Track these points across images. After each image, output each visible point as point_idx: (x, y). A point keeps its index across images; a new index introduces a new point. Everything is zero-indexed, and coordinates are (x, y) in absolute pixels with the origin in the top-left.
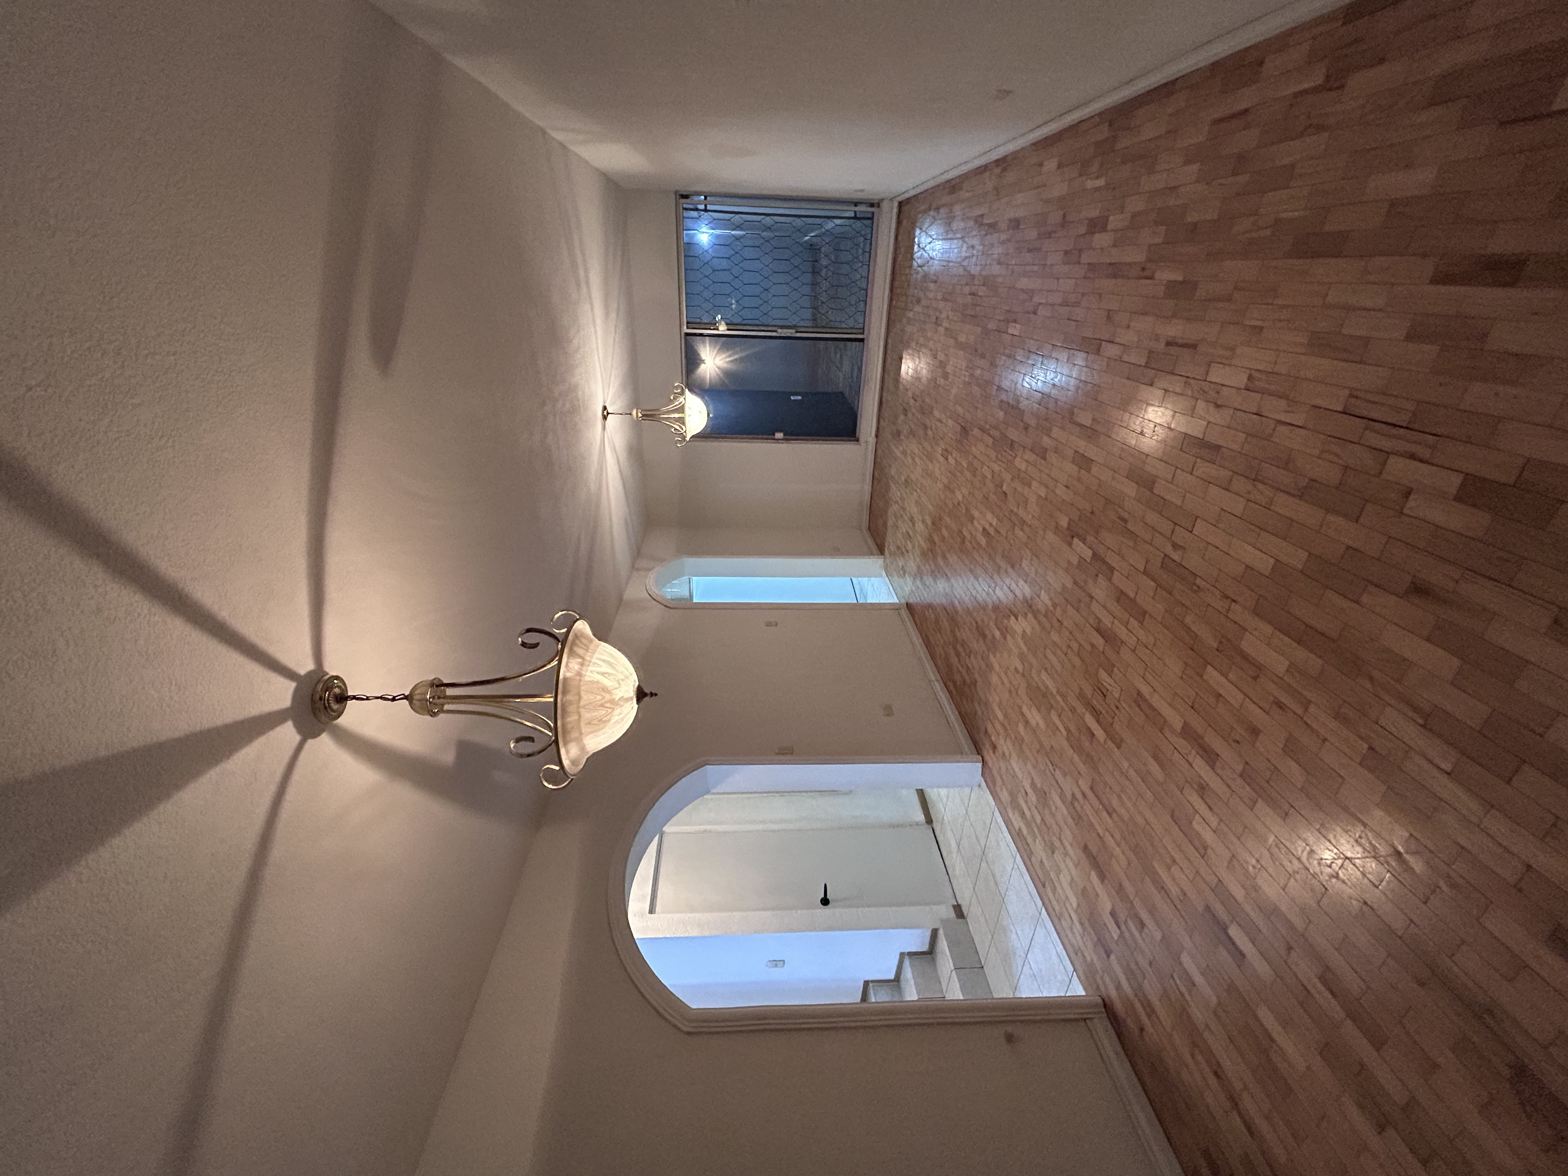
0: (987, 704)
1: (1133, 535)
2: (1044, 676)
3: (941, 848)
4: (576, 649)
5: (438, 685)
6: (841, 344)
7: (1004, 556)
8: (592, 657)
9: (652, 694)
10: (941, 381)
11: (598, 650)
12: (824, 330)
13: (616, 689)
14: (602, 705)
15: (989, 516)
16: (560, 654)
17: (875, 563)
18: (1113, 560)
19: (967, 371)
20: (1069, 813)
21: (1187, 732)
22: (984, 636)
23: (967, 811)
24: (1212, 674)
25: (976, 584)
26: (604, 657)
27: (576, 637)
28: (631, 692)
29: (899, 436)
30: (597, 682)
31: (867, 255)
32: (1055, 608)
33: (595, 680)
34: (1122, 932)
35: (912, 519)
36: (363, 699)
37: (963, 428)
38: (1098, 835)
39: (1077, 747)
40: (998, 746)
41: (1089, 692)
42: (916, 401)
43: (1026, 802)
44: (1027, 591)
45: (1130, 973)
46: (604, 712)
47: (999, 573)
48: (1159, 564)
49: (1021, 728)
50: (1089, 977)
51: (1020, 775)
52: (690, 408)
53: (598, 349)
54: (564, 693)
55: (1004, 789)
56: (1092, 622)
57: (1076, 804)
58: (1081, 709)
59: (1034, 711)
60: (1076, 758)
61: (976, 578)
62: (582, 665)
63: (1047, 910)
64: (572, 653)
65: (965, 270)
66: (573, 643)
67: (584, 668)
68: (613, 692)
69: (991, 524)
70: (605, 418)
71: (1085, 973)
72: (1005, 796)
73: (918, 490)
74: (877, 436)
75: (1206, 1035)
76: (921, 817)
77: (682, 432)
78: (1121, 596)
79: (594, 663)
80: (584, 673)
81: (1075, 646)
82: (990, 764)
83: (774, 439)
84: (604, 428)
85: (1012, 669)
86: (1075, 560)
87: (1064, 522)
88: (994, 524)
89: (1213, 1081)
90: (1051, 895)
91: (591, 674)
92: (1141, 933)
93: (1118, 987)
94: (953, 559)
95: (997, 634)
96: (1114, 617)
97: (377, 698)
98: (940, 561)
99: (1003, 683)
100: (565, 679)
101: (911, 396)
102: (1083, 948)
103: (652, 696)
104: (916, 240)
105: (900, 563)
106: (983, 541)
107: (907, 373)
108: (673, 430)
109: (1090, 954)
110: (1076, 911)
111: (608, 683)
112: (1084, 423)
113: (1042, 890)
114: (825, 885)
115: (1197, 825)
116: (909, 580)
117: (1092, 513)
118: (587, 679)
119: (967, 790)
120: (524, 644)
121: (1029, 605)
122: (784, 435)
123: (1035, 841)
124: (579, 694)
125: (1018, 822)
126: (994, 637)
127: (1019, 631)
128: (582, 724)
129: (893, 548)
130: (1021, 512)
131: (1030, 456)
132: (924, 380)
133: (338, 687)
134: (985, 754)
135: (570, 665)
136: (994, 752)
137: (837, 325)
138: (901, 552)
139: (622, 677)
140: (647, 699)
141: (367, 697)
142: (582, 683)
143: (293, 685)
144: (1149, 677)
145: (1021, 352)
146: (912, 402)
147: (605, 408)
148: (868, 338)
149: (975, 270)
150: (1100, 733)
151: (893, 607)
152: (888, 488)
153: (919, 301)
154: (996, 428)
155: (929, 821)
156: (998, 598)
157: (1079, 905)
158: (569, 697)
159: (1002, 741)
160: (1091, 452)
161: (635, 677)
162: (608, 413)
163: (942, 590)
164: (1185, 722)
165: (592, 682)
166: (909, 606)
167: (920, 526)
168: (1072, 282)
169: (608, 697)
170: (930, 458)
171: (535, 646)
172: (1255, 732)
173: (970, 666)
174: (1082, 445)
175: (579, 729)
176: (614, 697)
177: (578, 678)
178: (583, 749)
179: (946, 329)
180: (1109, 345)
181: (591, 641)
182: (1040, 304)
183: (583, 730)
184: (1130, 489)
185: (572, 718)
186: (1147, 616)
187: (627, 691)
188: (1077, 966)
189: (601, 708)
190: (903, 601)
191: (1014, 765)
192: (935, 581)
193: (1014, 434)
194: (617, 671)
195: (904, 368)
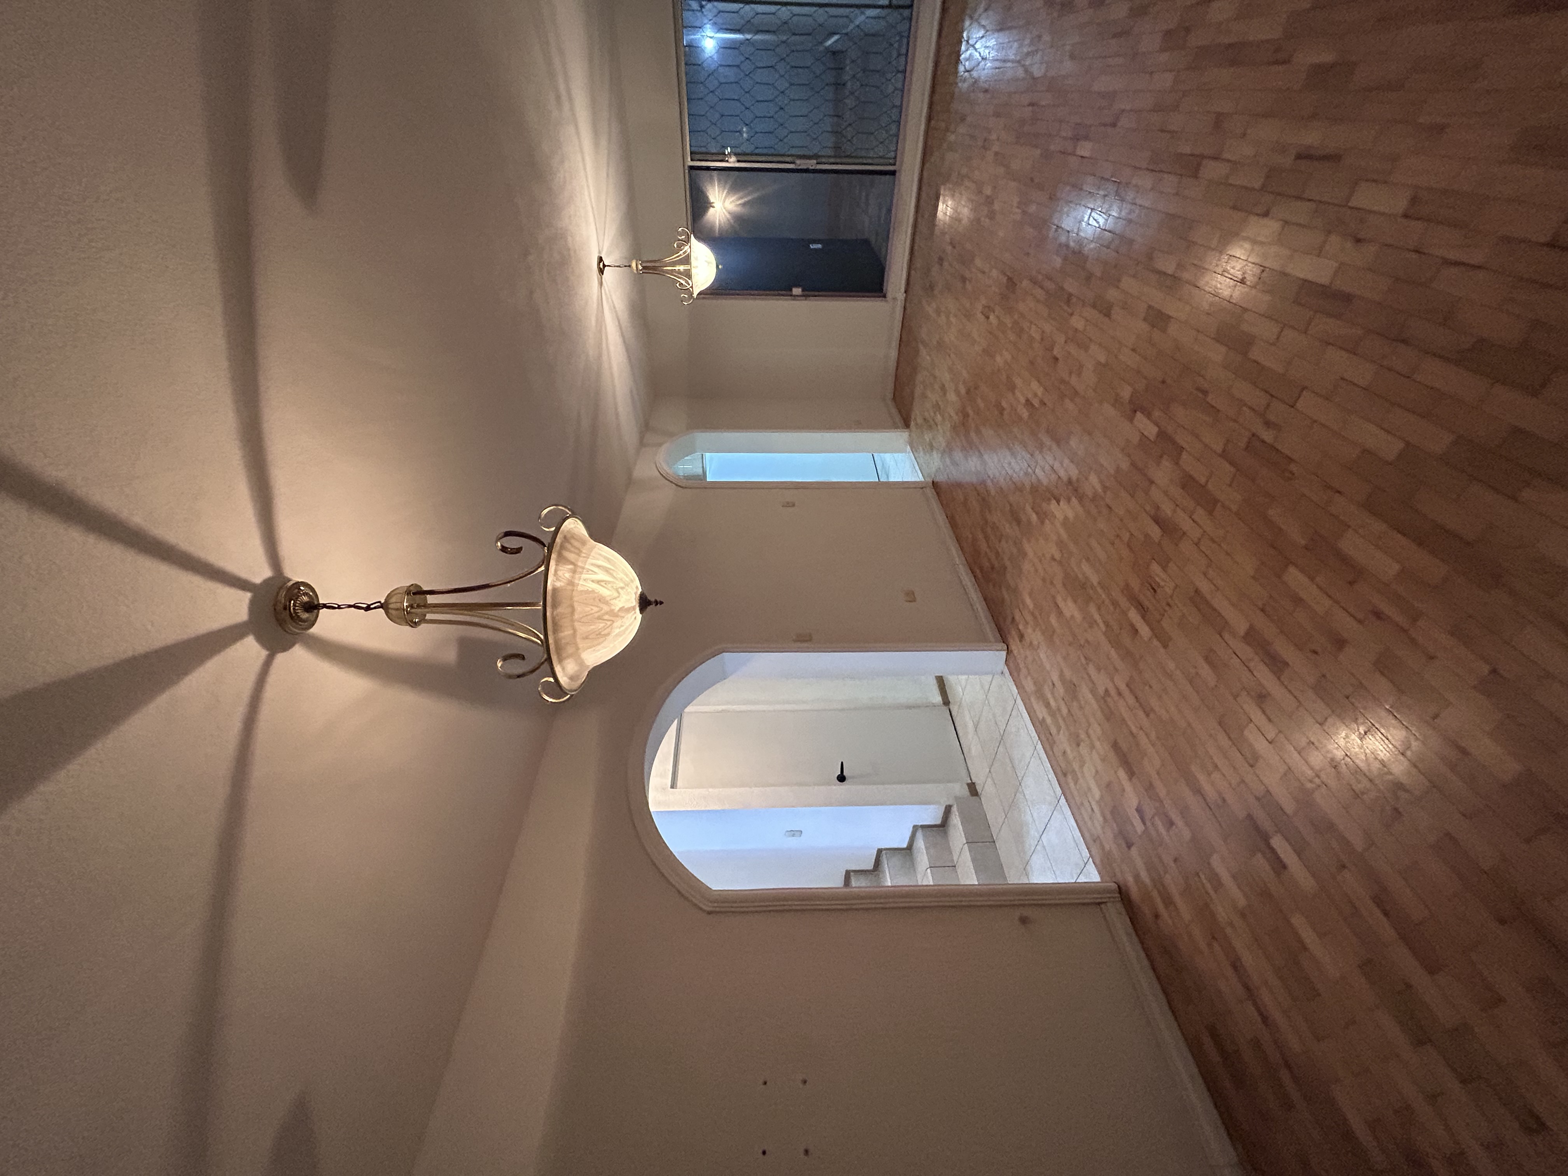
0: (1015, 591)
1: (1213, 410)
2: (1086, 567)
3: (958, 728)
4: (566, 554)
5: (417, 592)
6: (867, 178)
7: (1048, 432)
8: (585, 563)
9: (656, 603)
10: (986, 222)
11: (592, 554)
12: (850, 160)
13: (615, 598)
14: (599, 618)
15: (1035, 385)
16: (546, 561)
17: (900, 437)
18: (1182, 439)
19: (1018, 207)
20: (1100, 707)
21: (1251, 637)
22: (1018, 521)
23: (986, 696)
24: (1294, 577)
25: (1013, 461)
26: (600, 563)
27: (565, 538)
28: (634, 602)
29: (933, 290)
30: (593, 591)
31: (903, 59)
32: (1105, 492)
33: (590, 590)
34: (1146, 828)
35: (943, 388)
36: (334, 608)
37: (1010, 279)
38: (1132, 733)
39: (1116, 643)
40: (1025, 636)
41: (1135, 584)
42: (954, 247)
43: (1053, 693)
44: (1074, 473)
45: (1150, 867)
46: (602, 625)
47: (1041, 452)
48: (1242, 445)
49: (1053, 620)
50: (1104, 864)
51: (1048, 667)
52: (696, 259)
53: (588, 186)
54: (554, 606)
55: (1029, 678)
56: (1148, 508)
57: (1109, 699)
58: (1124, 602)
59: (1070, 603)
60: (1113, 652)
61: (1013, 454)
62: (574, 572)
63: (1066, 798)
64: (561, 559)
65: (1026, 71)
66: (562, 547)
67: (577, 576)
68: (612, 602)
69: (1036, 395)
70: (601, 271)
71: (1102, 861)
72: (1029, 686)
73: (952, 355)
74: (905, 292)
75: (1229, 930)
76: (938, 699)
77: (689, 287)
78: (1188, 483)
79: (588, 570)
80: (576, 581)
81: (1126, 537)
82: (1015, 652)
83: (791, 295)
84: (601, 284)
85: (1048, 556)
86: (1136, 439)
87: (1126, 393)
88: (1040, 394)
89: (1229, 972)
90: (1072, 785)
91: (586, 582)
92: (1168, 831)
93: (1137, 877)
94: (988, 432)
95: (1034, 517)
96: (1177, 505)
97: (350, 606)
98: (973, 434)
99: (1036, 571)
100: (555, 590)
101: (948, 240)
102: (1102, 836)
103: (657, 604)
104: (965, 35)
105: (927, 437)
106: (1025, 414)
107: (945, 214)
108: (678, 285)
109: (1110, 845)
110: (1097, 802)
111: (604, 592)
112: (1163, 269)
113: (1062, 779)
114: (842, 763)
115: (1251, 734)
116: (936, 455)
117: (1163, 382)
118: (580, 588)
119: (989, 678)
120: (504, 549)
121: (1074, 488)
122: (803, 291)
123: (1059, 731)
124: (572, 607)
125: (1041, 712)
126: (1029, 522)
127: (1060, 516)
128: (578, 640)
129: (920, 421)
130: (1074, 380)
131: (1090, 313)
132: (965, 221)
133: (306, 594)
134: (1011, 642)
135: (560, 573)
136: (1021, 641)
137: (863, 153)
138: (929, 425)
139: (622, 585)
140: (651, 608)
141: (339, 606)
142: (574, 593)
143: (249, 595)
144: (1211, 573)
145: (1090, 179)
146: (949, 249)
147: (600, 259)
148: (900, 171)
149: (1037, 71)
150: (1145, 631)
151: (914, 486)
152: (917, 352)
153: (963, 119)
154: (1049, 278)
155: (946, 702)
156: (1039, 480)
157: (1102, 797)
158: (560, 610)
159: (1030, 630)
160: (1171, 308)
161: (637, 582)
162: (604, 266)
163: (973, 469)
164: (1251, 625)
165: (587, 592)
166: (934, 484)
167: (952, 396)
168: (1169, 77)
169: (606, 608)
170: (969, 316)
171: (518, 551)
172: (1340, 643)
173: (1000, 550)
174: (1157, 298)
175: (576, 644)
176: (613, 607)
177: (570, 588)
178: (581, 663)
179: (996, 154)
180: (1212, 163)
181: (584, 543)
182: (1123, 111)
183: (580, 646)
184: (1217, 354)
185: (566, 633)
186: (1219, 504)
187: (628, 601)
188: (1093, 853)
189: (598, 621)
190: (930, 480)
191: (1042, 656)
192: (966, 458)
193: (1071, 286)
194: (615, 578)
195: (941, 207)
